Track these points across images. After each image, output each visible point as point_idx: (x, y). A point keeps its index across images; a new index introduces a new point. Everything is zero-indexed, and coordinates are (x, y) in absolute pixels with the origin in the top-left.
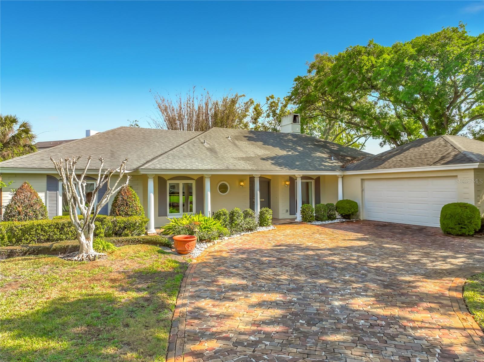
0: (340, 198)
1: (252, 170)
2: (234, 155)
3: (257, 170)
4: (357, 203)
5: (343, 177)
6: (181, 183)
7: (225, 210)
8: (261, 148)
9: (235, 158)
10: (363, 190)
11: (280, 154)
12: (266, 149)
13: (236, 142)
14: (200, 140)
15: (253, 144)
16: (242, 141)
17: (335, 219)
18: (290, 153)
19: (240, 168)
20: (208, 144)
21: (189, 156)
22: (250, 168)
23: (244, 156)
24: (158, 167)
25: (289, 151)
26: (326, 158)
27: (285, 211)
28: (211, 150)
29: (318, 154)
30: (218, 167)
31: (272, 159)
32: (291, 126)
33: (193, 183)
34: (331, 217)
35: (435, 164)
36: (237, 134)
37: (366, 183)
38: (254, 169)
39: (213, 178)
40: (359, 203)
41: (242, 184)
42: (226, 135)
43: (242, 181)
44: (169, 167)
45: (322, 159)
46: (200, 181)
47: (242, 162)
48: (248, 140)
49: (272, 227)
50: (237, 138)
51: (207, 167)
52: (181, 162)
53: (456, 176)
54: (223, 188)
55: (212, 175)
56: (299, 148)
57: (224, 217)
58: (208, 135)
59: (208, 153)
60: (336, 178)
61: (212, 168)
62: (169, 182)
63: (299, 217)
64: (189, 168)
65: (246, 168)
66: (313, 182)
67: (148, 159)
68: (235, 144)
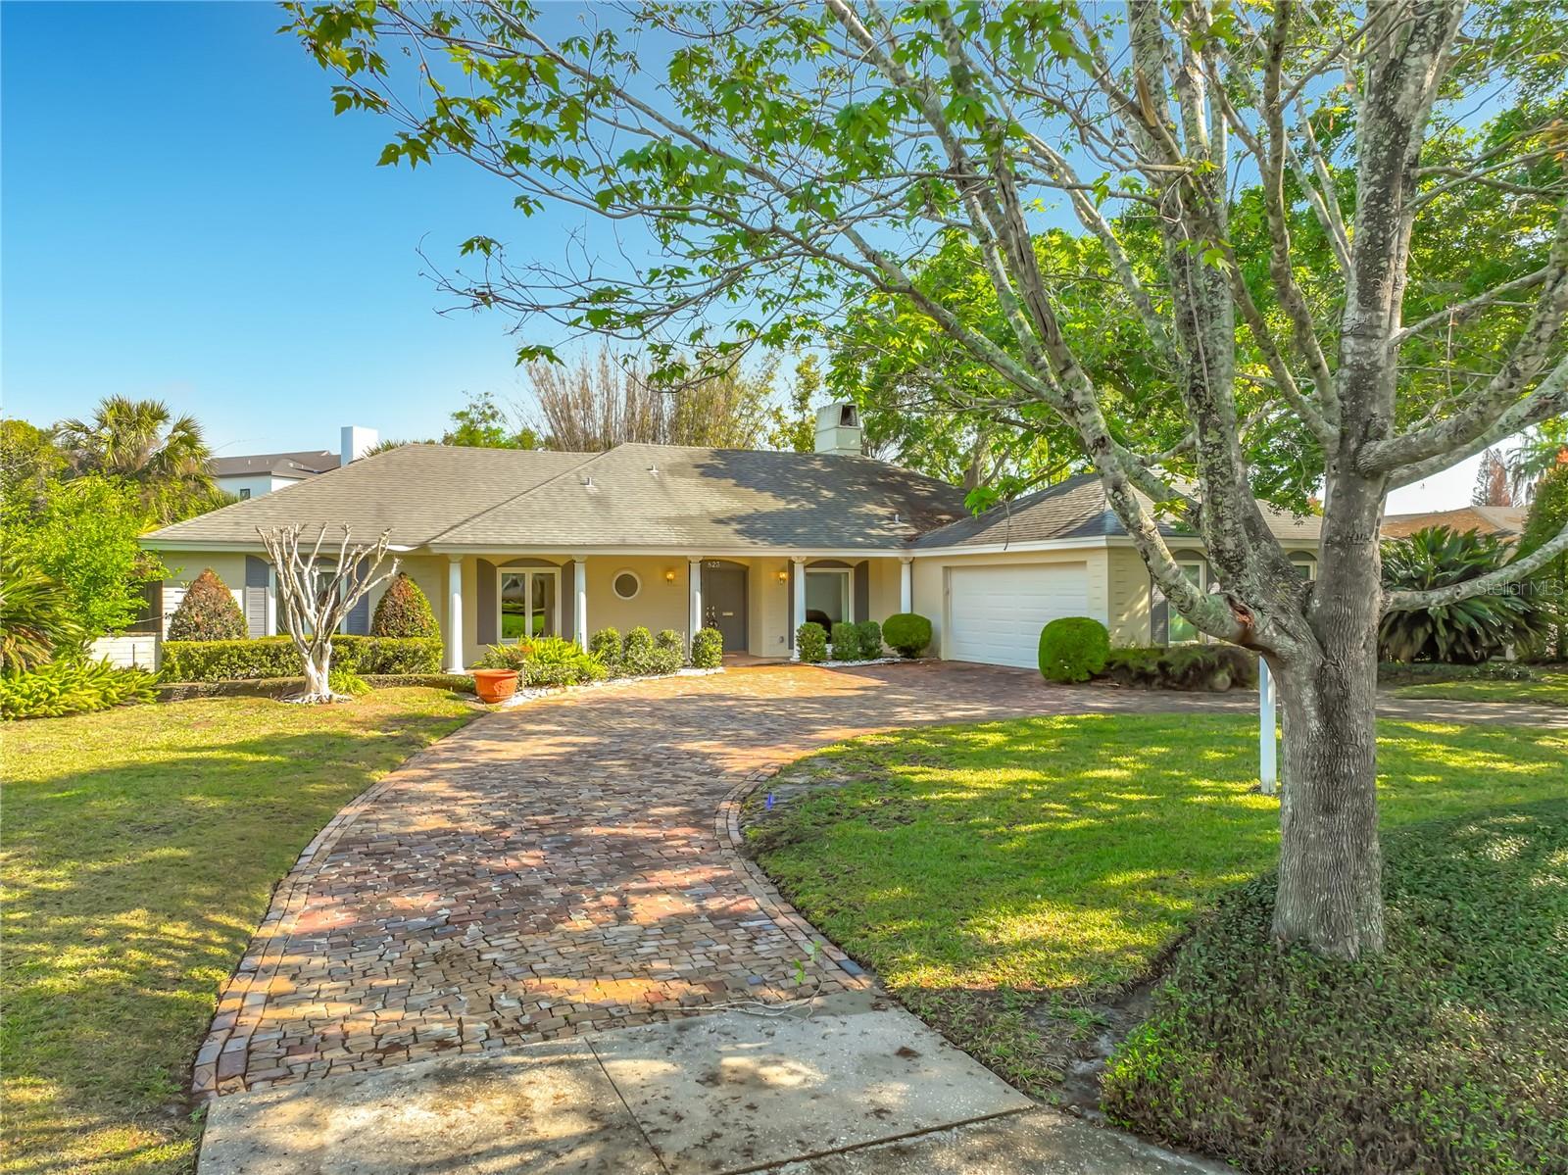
0: (905, 609)
1: (680, 546)
2: (649, 512)
3: (691, 546)
4: (929, 623)
5: (912, 563)
6: (529, 573)
7: (612, 631)
8: (723, 494)
9: (648, 519)
10: (947, 593)
11: (767, 509)
12: (737, 496)
13: (668, 479)
14: (579, 477)
15: (707, 485)
16: (682, 476)
17: (879, 655)
18: (793, 506)
19: (650, 541)
20: (597, 485)
21: (544, 514)
22: (675, 541)
23: (673, 514)
24: (469, 539)
25: (795, 501)
26: (881, 518)
27: (778, 639)
28: (601, 502)
29: (870, 508)
30: (601, 540)
31: (740, 520)
32: (834, 431)
33: (557, 572)
34: (870, 653)
35: (1048, 537)
36: (678, 460)
37: (957, 579)
38: (686, 543)
39: (592, 562)
40: (937, 622)
41: (670, 576)
42: (649, 463)
43: (670, 570)
44: (493, 538)
45: (870, 520)
46: (569, 569)
47: (663, 528)
48: (703, 474)
49: (720, 670)
50: (675, 470)
51: (575, 540)
52: (522, 529)
53: (1084, 563)
54: (626, 586)
55: (590, 556)
56: (825, 493)
57: (608, 645)
58: (604, 464)
59: (589, 509)
60: (896, 563)
61: (588, 541)
62: (500, 571)
63: (796, 656)
64: (536, 541)
65: (666, 541)
66: (851, 572)
67: (456, 522)
68: (661, 485)
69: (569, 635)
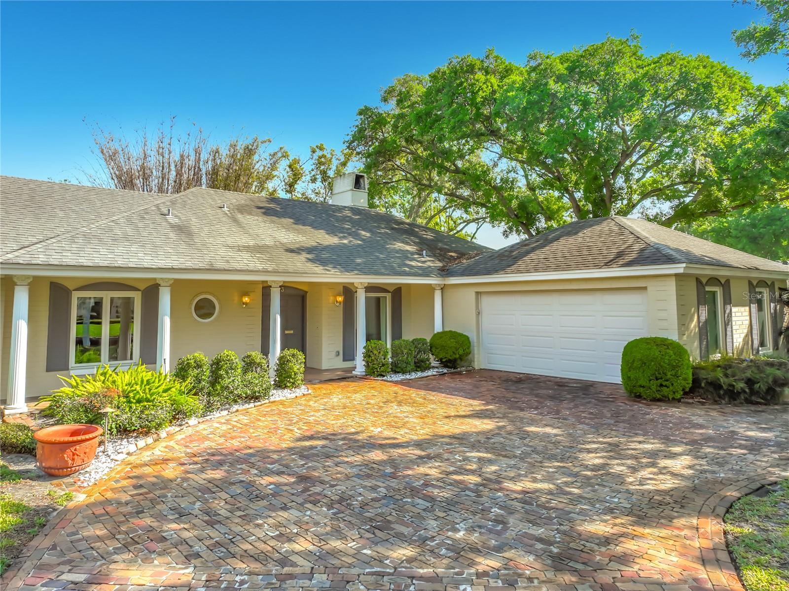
0: (438, 328)
1: (265, 272)
2: (230, 241)
3: (275, 272)
4: (468, 338)
5: (443, 288)
6: (106, 296)
7: (199, 355)
8: (288, 229)
9: (231, 247)
10: (478, 313)
11: (326, 243)
12: (298, 232)
13: (239, 216)
14: (159, 209)
15: (273, 222)
16: (250, 214)
17: (429, 368)
18: (345, 241)
19: (238, 266)
20: (176, 216)
21: (126, 237)
22: (260, 267)
23: (251, 243)
24: (41, 259)
25: (344, 237)
26: (412, 254)
27: (334, 354)
28: (182, 230)
29: (399, 245)
30: (189, 264)
31: (309, 250)
32: (350, 193)
33: (137, 297)
34: (421, 365)
35: (608, 264)
36: (243, 202)
37: (486, 301)
38: (270, 269)
39: (178, 287)
40: (473, 336)
41: (246, 299)
42: (219, 202)
43: (246, 294)
44: (69, 259)
45: (405, 255)
46: (151, 293)
47: (246, 255)
48: (265, 213)
49: (303, 390)
50: (241, 209)
51: (161, 263)
52: (103, 251)
53: (645, 288)
54: (204, 309)
55: (176, 280)
56: (363, 233)
57: (196, 371)
58: (180, 201)
59: (172, 235)
60: (430, 289)
61: (176, 264)
62: (76, 296)
63: (360, 366)
64: (120, 262)
65: (252, 266)
66: (389, 296)
67: (27, 243)
68: (235, 220)
69: (149, 357)
